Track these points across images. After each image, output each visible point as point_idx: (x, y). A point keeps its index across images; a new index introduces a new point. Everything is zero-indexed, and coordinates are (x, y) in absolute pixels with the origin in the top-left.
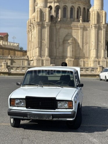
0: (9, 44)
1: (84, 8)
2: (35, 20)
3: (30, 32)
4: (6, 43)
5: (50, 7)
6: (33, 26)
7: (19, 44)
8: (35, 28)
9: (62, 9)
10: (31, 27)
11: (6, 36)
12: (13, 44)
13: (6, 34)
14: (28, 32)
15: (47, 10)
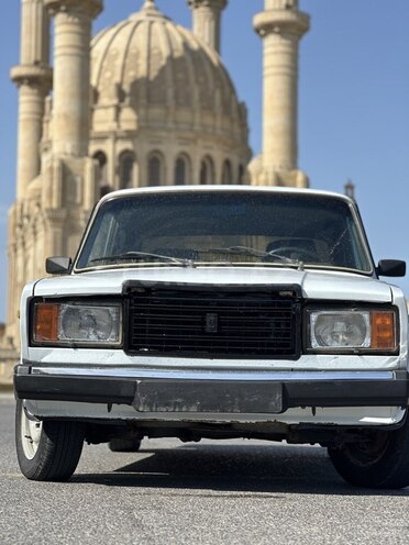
1: (227, 163)
2: (39, 205)
3: (20, 251)
5: (100, 157)
6: (34, 227)
8: (41, 234)
9: (145, 164)
10: (25, 231)
14: (12, 248)
15: (89, 164)
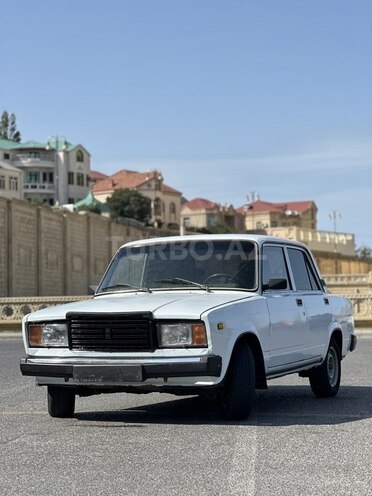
0: (319, 239)
4: (310, 234)
7: (353, 236)
11: (310, 212)
12: (332, 236)
13: (309, 206)
